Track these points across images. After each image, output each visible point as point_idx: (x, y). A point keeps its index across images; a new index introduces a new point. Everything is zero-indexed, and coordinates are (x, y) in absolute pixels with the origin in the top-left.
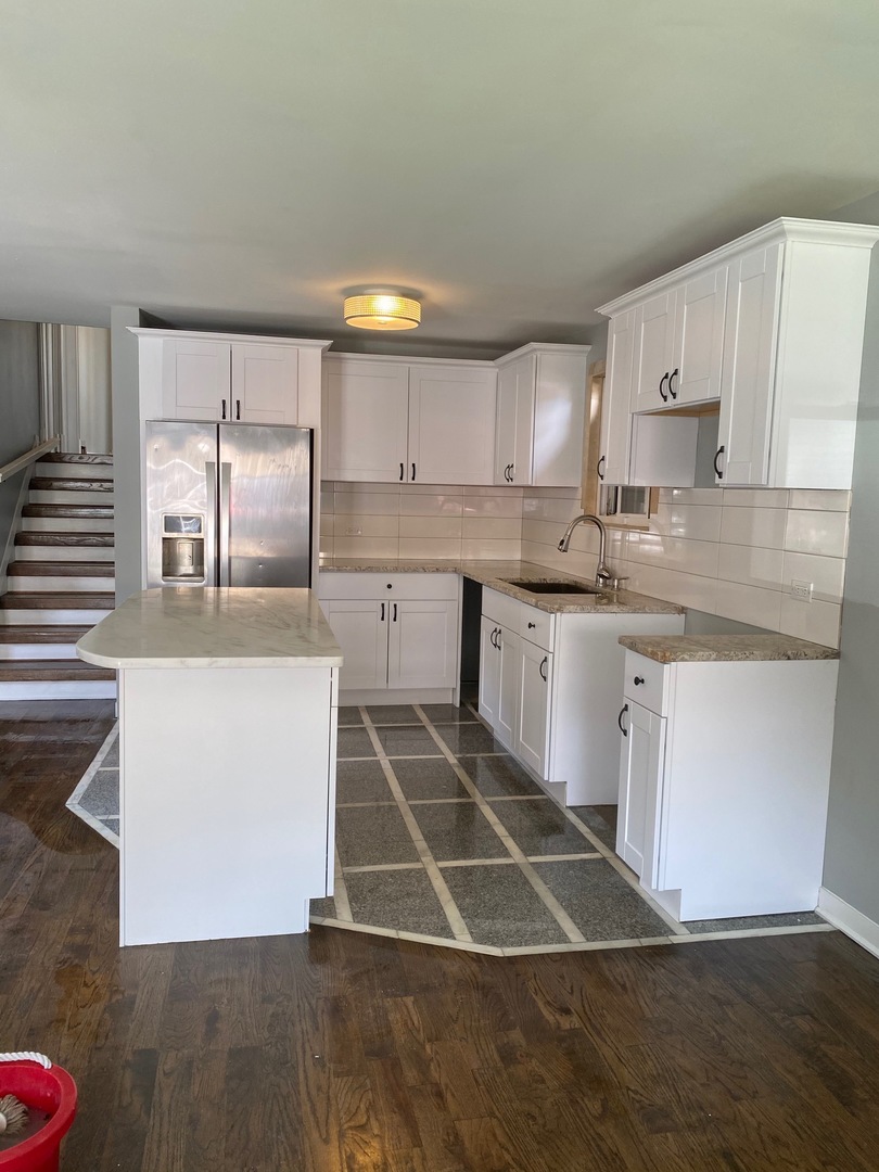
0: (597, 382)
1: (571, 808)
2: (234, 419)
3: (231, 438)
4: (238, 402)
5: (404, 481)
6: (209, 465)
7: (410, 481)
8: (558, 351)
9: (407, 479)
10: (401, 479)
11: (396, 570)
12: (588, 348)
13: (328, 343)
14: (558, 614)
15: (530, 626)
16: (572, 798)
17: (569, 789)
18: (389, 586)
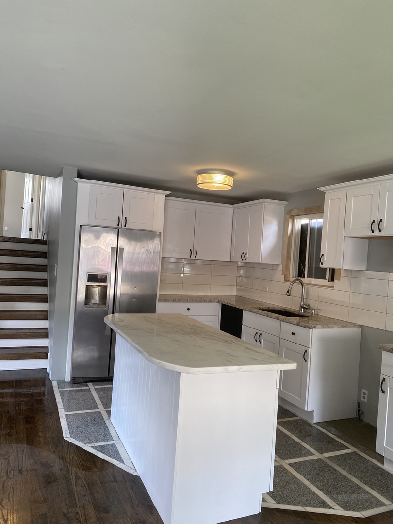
0: (291, 218)
1: (316, 423)
2: (123, 226)
3: (125, 235)
4: (126, 218)
5: (192, 258)
6: (113, 249)
7: (194, 258)
8: (276, 203)
9: (193, 257)
10: (190, 257)
11: (192, 301)
12: (286, 203)
13: (168, 192)
14: (314, 329)
15: (293, 334)
16: (316, 419)
17: (315, 414)
18: (188, 309)
